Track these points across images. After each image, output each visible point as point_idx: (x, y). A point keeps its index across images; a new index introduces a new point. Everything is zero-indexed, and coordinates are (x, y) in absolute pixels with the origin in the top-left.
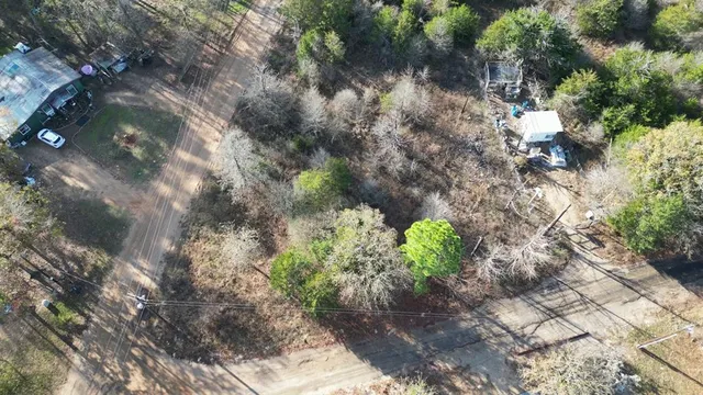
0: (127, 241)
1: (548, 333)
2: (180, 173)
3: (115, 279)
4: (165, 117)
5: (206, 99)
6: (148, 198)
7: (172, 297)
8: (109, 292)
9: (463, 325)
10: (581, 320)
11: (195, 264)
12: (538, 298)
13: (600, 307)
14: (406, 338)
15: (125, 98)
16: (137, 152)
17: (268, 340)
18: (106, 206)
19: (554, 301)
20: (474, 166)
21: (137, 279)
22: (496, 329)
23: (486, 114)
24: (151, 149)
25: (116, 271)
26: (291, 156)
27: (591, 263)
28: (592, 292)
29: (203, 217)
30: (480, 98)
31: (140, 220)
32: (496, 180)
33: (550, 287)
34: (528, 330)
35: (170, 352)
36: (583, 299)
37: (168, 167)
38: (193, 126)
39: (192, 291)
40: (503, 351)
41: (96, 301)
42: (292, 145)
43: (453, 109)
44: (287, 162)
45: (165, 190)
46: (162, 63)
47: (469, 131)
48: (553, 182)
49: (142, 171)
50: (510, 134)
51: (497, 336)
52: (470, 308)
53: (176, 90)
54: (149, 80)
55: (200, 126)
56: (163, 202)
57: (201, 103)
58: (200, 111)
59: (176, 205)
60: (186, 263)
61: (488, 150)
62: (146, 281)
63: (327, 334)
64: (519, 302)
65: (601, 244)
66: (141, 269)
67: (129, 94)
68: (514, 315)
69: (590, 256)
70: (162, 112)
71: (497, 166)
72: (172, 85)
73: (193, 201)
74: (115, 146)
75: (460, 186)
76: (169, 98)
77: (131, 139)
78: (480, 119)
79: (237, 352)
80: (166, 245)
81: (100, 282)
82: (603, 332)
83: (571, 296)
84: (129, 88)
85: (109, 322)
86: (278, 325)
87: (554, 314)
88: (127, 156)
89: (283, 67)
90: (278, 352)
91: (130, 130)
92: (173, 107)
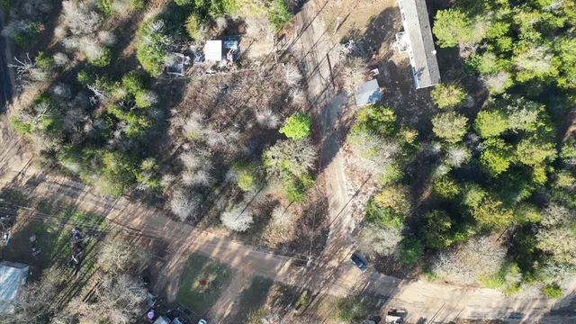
0: (266, 276)
1: (326, 73)
2: (227, 253)
3: (286, 280)
4: (188, 266)
5: (177, 242)
6: (241, 269)
7: (297, 250)
8: (292, 282)
9: (319, 112)
10: (321, 57)
11: (281, 241)
12: (309, 74)
13: (315, 45)
14: (323, 140)
15: (172, 290)
16: (211, 278)
17: (321, 204)
18: (245, 290)
19: (310, 67)
20: (235, 91)
21: (286, 269)
22: (322, 97)
23: (200, 78)
24: (210, 270)
25: (281, 280)
26: (222, 191)
27: (293, 43)
28: (308, 47)
29: (254, 238)
30: (189, 81)
31: (254, 271)
32: (244, 81)
33: (304, 67)
34: (324, 82)
35: (322, 249)
36: (311, 52)
37: (223, 260)
38: (197, 248)
39: (295, 241)
40: (332, 96)
41: (296, 287)
42: (217, 192)
43: (196, 97)
44: (227, 193)
45: (236, 261)
46: (147, 271)
47: (212, 91)
48: (246, 51)
49: (224, 274)
50: (214, 68)
51: (325, 97)
52: (312, 107)
53: (169, 260)
54: (161, 276)
55: (196, 244)
56: (244, 260)
57: (179, 245)
58: (186, 246)
59: (247, 253)
60: (281, 245)
61: (225, 81)
62: (287, 264)
63: (319, 176)
64: (311, 83)
65: (283, 36)
66: (281, 267)
67: (170, 288)
68: (316, 87)
69: (290, 42)
70: (185, 267)
71: (236, 80)
72: (165, 263)
73: (245, 244)
74: (208, 291)
75: (247, 101)
76: (175, 264)
77: (203, 282)
78: (203, 83)
79: (325, 218)
80: (269, 256)
81: (287, 287)
82: (326, 47)
83: (309, 57)
84: (166, 288)
85: (307, 279)
86: (314, 199)
87: (317, 68)
88: (214, 283)
89: (157, 196)
90: (326, 199)
91: (196, 284)
92: (182, 261)
